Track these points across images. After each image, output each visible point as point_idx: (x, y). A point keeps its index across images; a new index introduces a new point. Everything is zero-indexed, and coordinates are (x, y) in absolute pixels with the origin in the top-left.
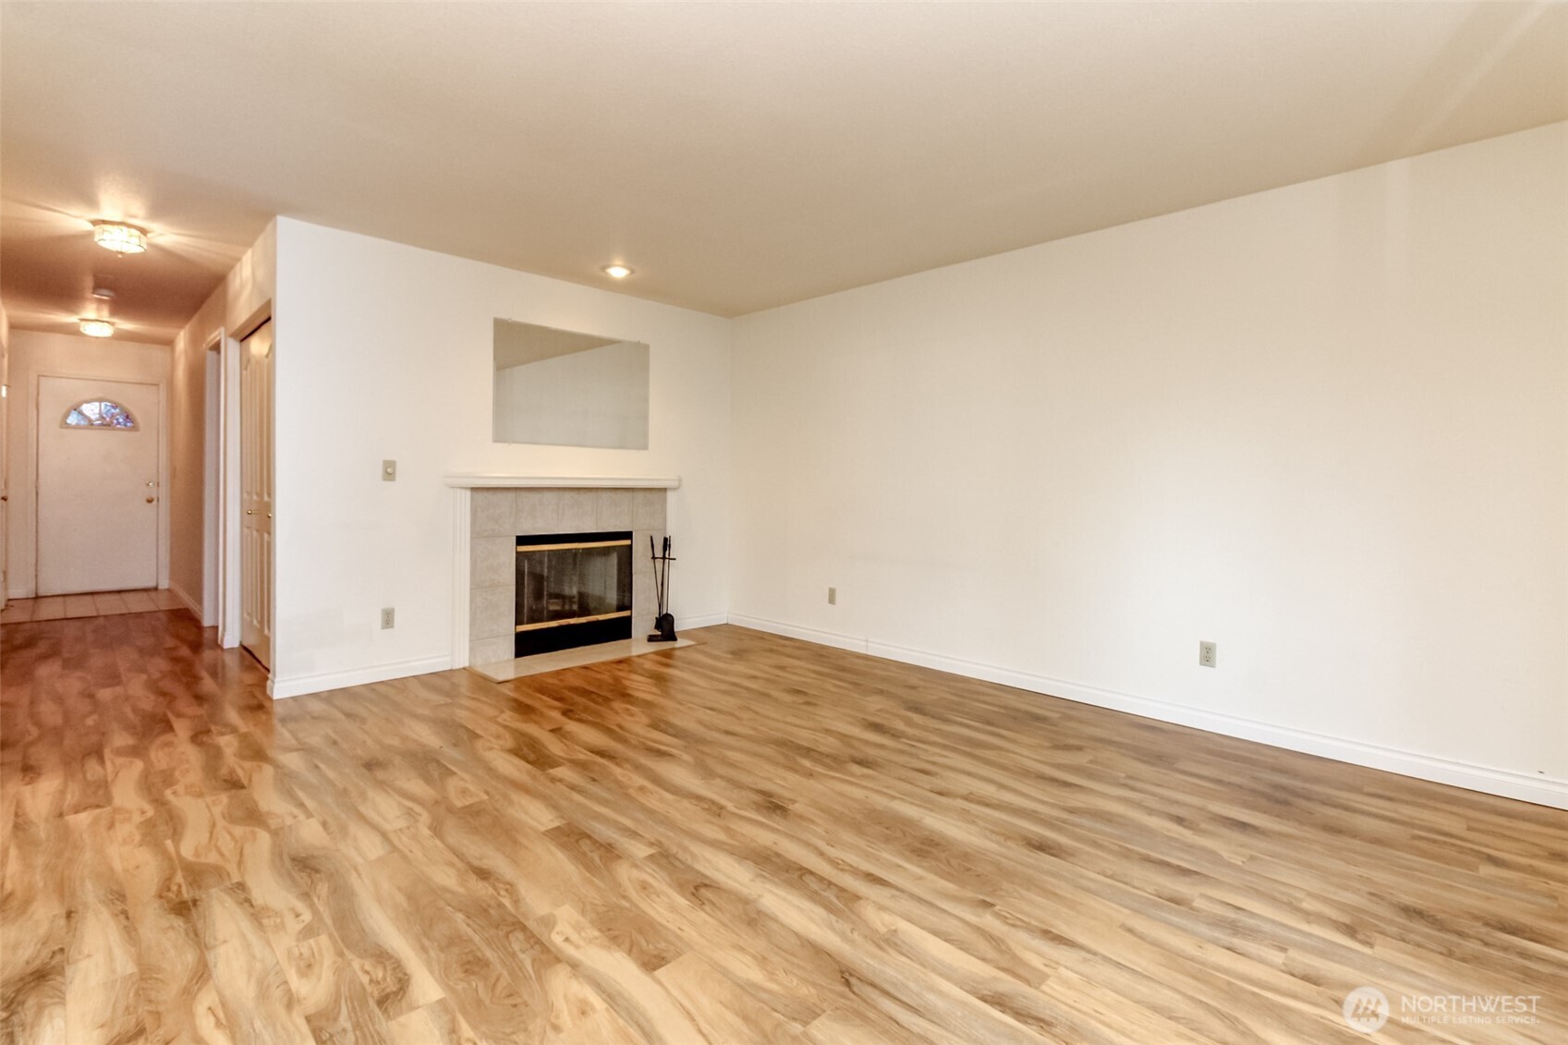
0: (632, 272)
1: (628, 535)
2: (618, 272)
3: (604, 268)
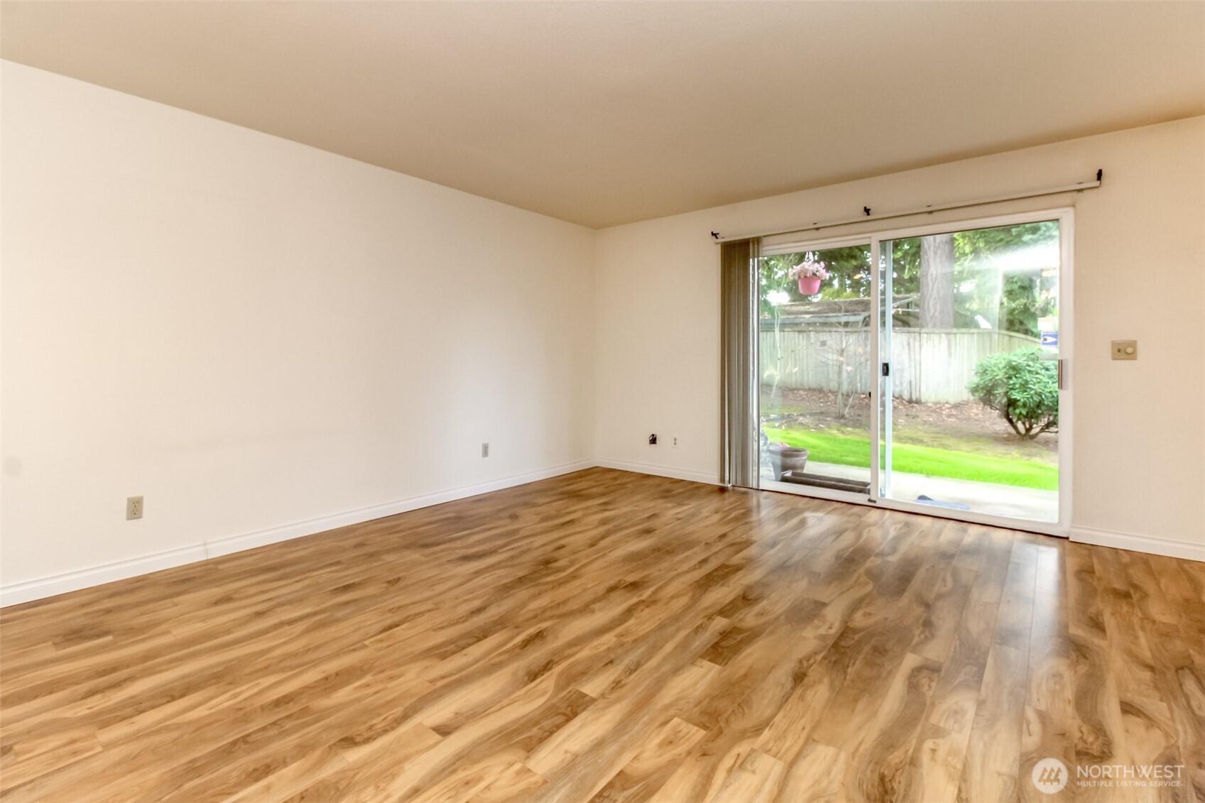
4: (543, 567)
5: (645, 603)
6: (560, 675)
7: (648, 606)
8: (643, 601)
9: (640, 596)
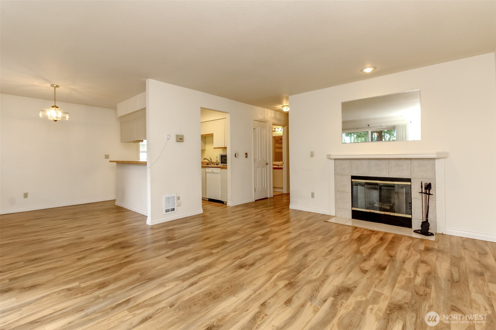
0: (375, 68)
1: (409, 180)
2: (368, 70)
3: (362, 71)
4: (292, 280)
5: (240, 258)
6: (268, 239)
7: (239, 256)
8: (240, 259)
9: (240, 261)
